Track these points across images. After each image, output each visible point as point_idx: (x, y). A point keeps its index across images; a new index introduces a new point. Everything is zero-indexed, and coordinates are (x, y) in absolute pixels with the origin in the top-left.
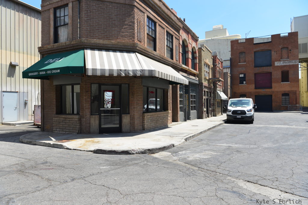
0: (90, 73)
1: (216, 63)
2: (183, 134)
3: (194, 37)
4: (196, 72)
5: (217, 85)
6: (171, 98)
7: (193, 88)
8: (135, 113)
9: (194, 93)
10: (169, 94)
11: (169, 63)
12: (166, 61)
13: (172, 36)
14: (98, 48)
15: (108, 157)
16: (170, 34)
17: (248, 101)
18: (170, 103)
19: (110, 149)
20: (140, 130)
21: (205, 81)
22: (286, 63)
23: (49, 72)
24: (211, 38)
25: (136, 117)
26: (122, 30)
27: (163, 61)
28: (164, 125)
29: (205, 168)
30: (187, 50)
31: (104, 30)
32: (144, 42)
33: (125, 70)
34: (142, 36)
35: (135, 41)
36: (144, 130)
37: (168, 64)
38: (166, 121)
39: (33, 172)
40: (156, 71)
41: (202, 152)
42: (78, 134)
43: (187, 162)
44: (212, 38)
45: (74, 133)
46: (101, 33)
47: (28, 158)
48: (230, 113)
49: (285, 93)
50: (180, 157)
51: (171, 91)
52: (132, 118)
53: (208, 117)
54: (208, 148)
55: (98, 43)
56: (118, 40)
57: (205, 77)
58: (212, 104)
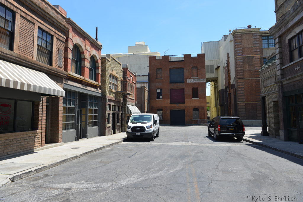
1: (126, 75)
3: (95, 44)
4: (98, 84)
5: (128, 99)
6: (45, 112)
9: (95, 106)
10: (40, 108)
13: (52, 36)
16: (47, 33)
17: (150, 117)
18: (42, 120)
21: (110, 94)
22: (196, 81)
30: (82, 57)
38: (29, 145)
44: (134, 53)
48: (129, 130)
49: (195, 108)
51: (45, 105)
53: (114, 133)
57: (110, 90)
58: (121, 119)
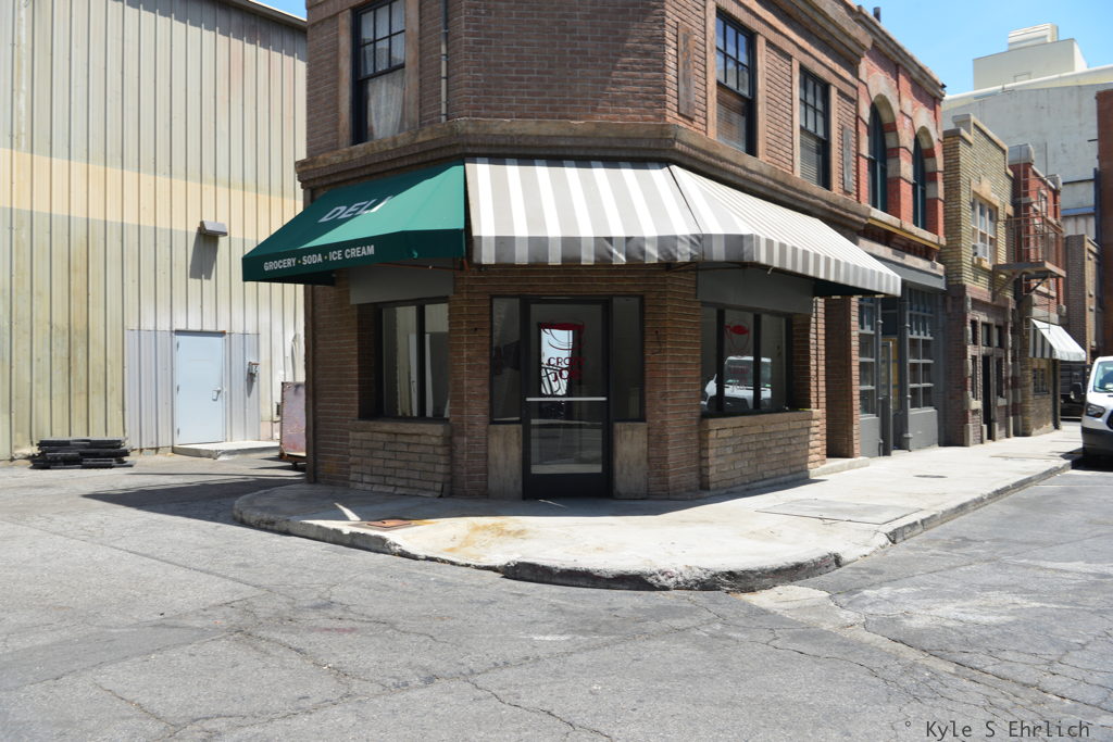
0: (487, 256)
1: (1026, 194)
2: (877, 509)
3: (925, 84)
4: (936, 241)
5: (1035, 297)
6: (823, 352)
7: (922, 308)
8: (669, 419)
9: (924, 330)
10: (812, 336)
11: (811, 204)
12: (799, 196)
13: (826, 87)
14: (517, 152)
15: (560, 594)
16: (817, 79)
18: (817, 375)
19: (569, 565)
20: (690, 491)
21: (976, 279)
23: (335, 256)
24: (1000, 87)
25: (671, 434)
26: (615, 73)
27: (787, 195)
28: (793, 470)
29: (990, 669)
30: (890, 143)
31: (542, 80)
32: (706, 119)
33: (628, 239)
34: (697, 96)
35: (669, 119)
36: (708, 489)
37: (807, 207)
38: (799, 455)
39: (283, 638)
40: (758, 237)
41: (970, 595)
42: (440, 496)
43: (902, 638)
44: (1007, 86)
45: (429, 494)
46: (529, 94)
47: (266, 582)
48: (1100, 424)
50: (870, 610)
51: (822, 326)
52: (657, 440)
53: (991, 437)
54: (999, 578)
55: (520, 132)
56: (599, 119)
57: (976, 262)
58: (1010, 382)
